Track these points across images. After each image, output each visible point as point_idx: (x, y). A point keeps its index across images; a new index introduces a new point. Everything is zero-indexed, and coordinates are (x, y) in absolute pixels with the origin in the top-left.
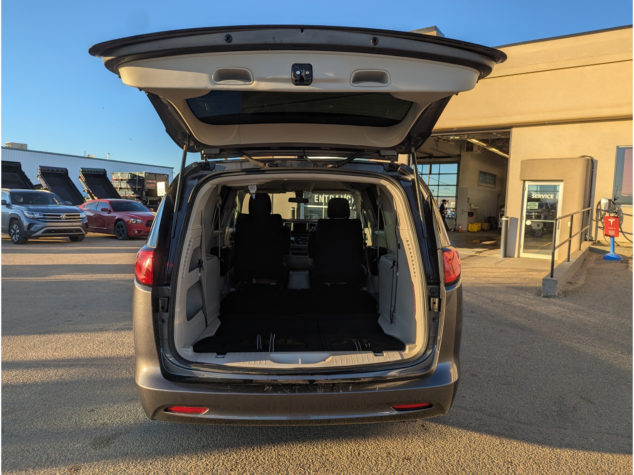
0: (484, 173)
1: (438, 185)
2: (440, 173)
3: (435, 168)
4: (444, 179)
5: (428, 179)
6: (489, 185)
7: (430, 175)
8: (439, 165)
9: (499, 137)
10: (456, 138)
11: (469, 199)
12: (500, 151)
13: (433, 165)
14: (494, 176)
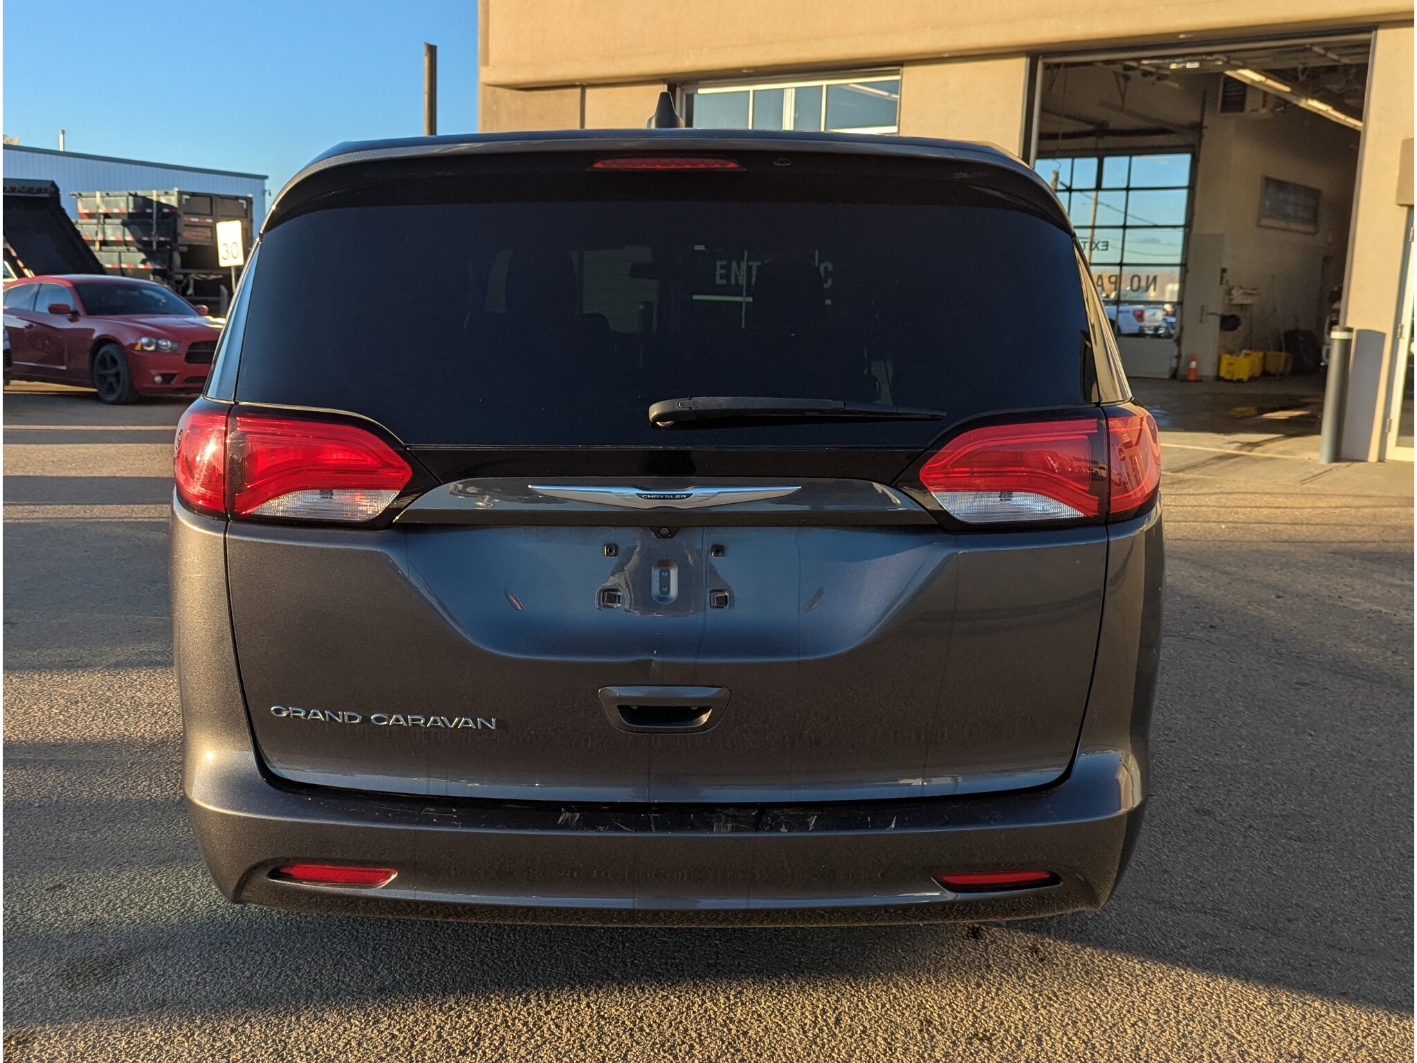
0: (1281, 185)
1: (1125, 227)
2: (1132, 185)
3: (1116, 167)
4: (1144, 207)
5: (1093, 207)
6: (1293, 226)
7: (1101, 193)
8: (1126, 159)
9: (1334, 60)
10: (1189, 65)
11: (1224, 271)
12: (1336, 108)
13: (1108, 161)
14: (1315, 193)
